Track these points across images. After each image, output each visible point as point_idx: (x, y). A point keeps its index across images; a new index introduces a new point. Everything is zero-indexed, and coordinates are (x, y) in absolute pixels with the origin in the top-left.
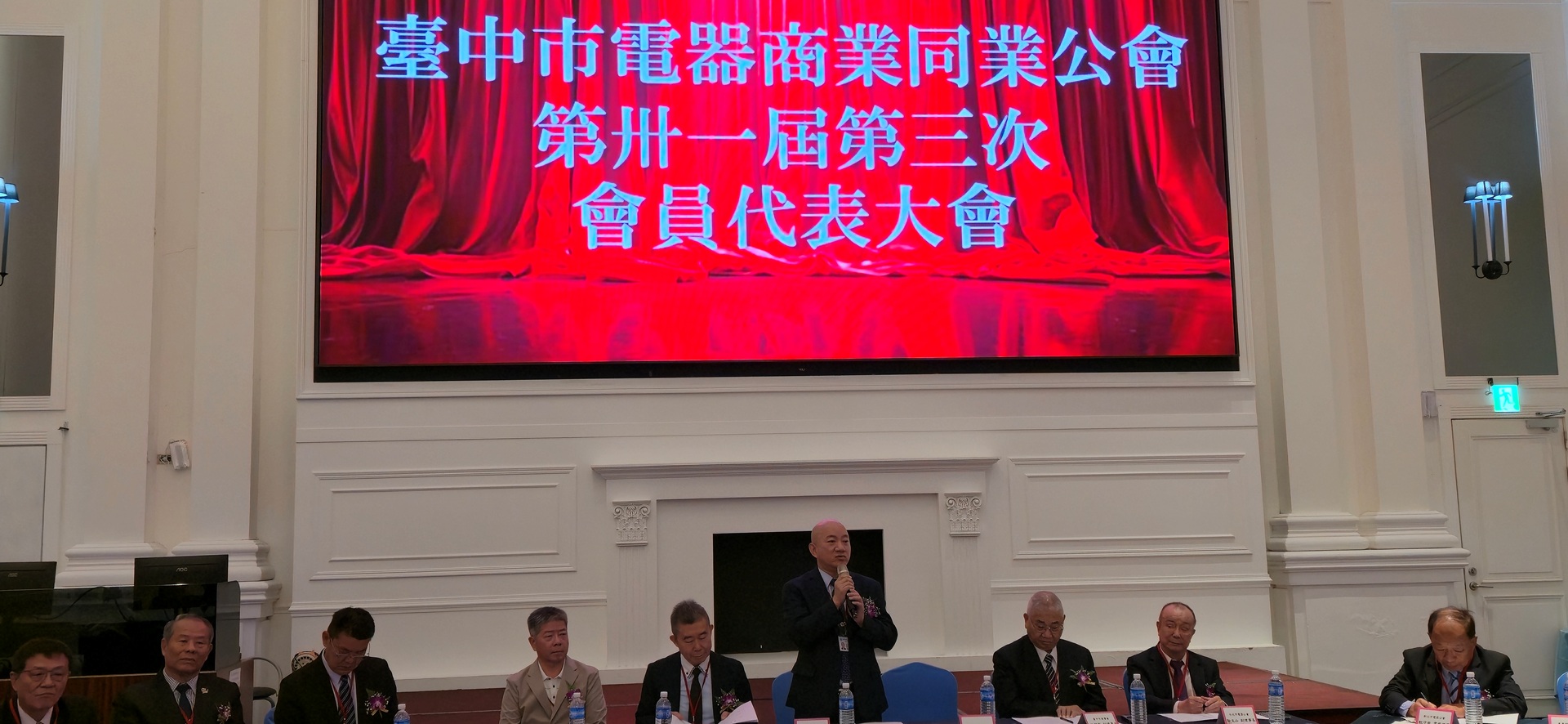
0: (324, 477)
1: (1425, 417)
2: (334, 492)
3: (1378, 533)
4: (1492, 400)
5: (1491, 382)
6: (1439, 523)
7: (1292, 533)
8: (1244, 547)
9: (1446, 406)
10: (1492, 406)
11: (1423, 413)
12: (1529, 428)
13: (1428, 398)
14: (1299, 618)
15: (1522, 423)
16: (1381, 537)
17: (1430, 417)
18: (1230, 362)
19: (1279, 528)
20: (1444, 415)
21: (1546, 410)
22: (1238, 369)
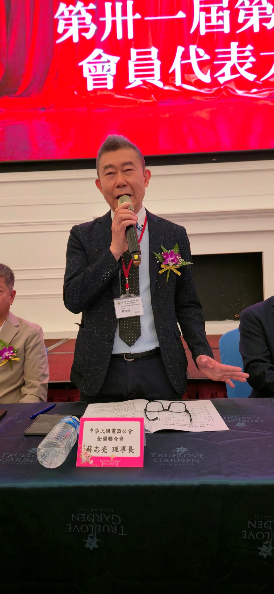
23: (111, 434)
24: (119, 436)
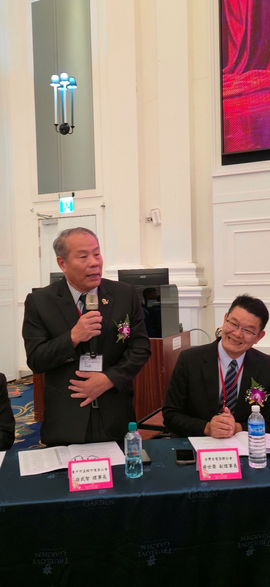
0: (229, 224)
2: (236, 233)
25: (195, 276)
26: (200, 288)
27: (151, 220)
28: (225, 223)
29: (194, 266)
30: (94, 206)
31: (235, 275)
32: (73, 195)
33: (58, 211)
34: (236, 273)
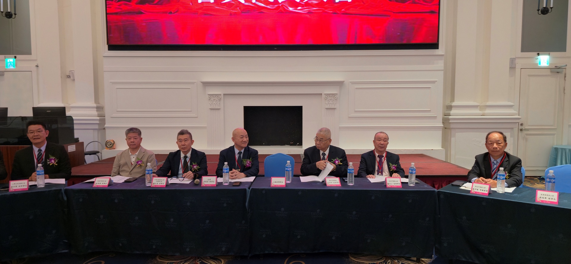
0: (113, 83)
1: (510, 68)
2: (117, 88)
3: (487, 110)
4: (538, 61)
5: (538, 54)
6: (510, 106)
7: (453, 109)
8: (434, 114)
9: (519, 64)
10: (538, 64)
11: (510, 66)
12: (551, 72)
13: (512, 61)
14: (453, 139)
15: (549, 70)
16: (488, 111)
17: (512, 68)
18: (435, 46)
19: (450, 107)
20: (518, 67)
21: (558, 65)
22: (438, 48)
23: (159, 180)
24: (161, 181)
25: (96, 111)
26: (98, 118)
27: (70, 77)
28: (111, 82)
29: (95, 105)
30: (31, 66)
31: (117, 111)
32: (15, 57)
33: (5, 67)
34: (118, 110)
